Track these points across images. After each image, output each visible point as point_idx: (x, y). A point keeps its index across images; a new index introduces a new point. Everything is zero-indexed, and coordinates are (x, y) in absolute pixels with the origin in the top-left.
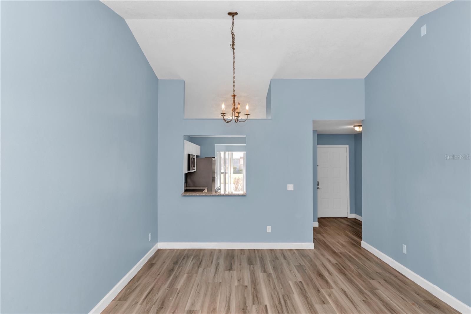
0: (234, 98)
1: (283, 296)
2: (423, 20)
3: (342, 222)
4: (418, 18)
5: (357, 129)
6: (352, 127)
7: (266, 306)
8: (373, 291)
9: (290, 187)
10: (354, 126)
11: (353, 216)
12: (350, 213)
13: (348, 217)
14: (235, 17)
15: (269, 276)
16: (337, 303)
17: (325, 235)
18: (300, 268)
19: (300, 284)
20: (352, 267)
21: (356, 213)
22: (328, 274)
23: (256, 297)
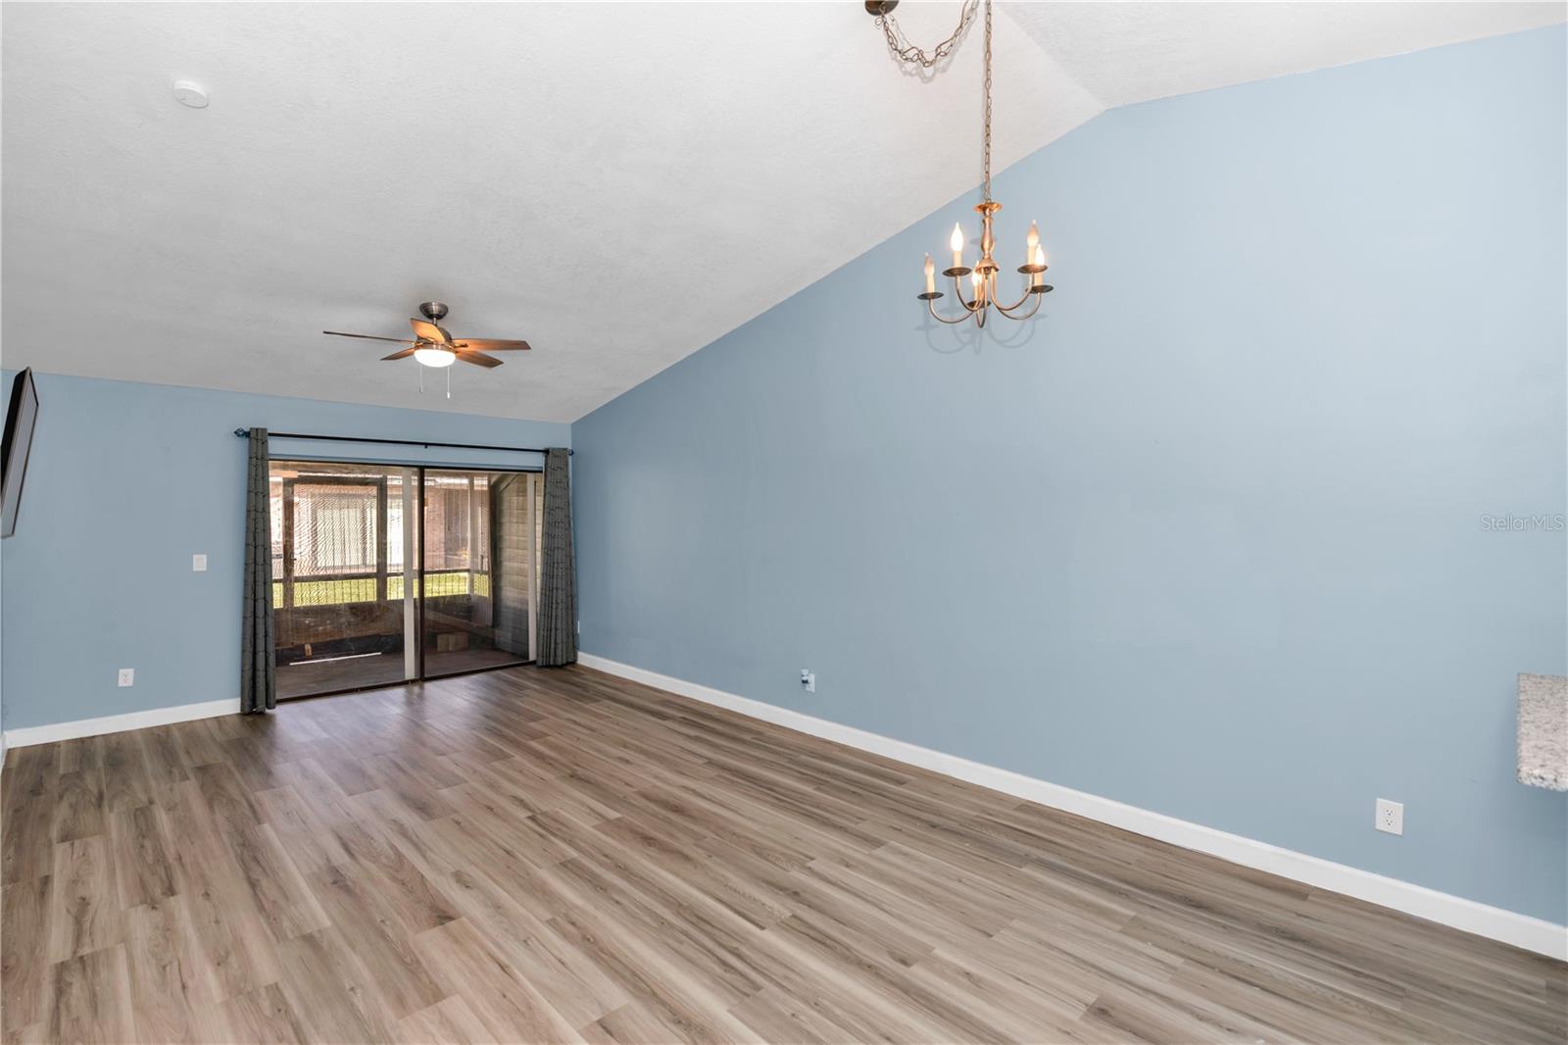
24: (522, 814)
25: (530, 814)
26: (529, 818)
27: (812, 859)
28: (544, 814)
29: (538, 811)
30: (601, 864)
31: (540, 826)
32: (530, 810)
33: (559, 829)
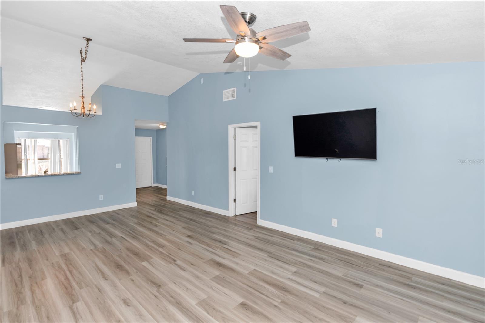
0: (83, 99)
1: (130, 230)
2: (201, 75)
3: (148, 190)
4: (198, 74)
5: (162, 127)
6: (158, 125)
7: (122, 237)
8: (180, 215)
9: (119, 166)
10: (159, 125)
11: (156, 185)
12: (154, 183)
13: (152, 186)
14: (89, 42)
15: (113, 224)
16: (163, 224)
17: (141, 198)
18: (132, 216)
19: (138, 223)
20: (166, 209)
21: (157, 183)
22: (153, 215)
23: (112, 235)
24: (179, 262)
25: (176, 262)
26: (176, 261)
27: (91, 250)
28: (171, 263)
29: (173, 264)
30: (153, 247)
31: (171, 258)
32: (176, 264)
33: (165, 257)
